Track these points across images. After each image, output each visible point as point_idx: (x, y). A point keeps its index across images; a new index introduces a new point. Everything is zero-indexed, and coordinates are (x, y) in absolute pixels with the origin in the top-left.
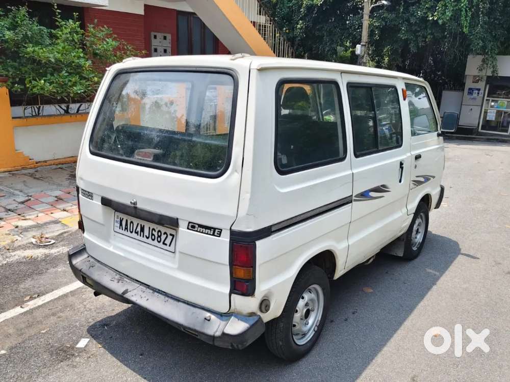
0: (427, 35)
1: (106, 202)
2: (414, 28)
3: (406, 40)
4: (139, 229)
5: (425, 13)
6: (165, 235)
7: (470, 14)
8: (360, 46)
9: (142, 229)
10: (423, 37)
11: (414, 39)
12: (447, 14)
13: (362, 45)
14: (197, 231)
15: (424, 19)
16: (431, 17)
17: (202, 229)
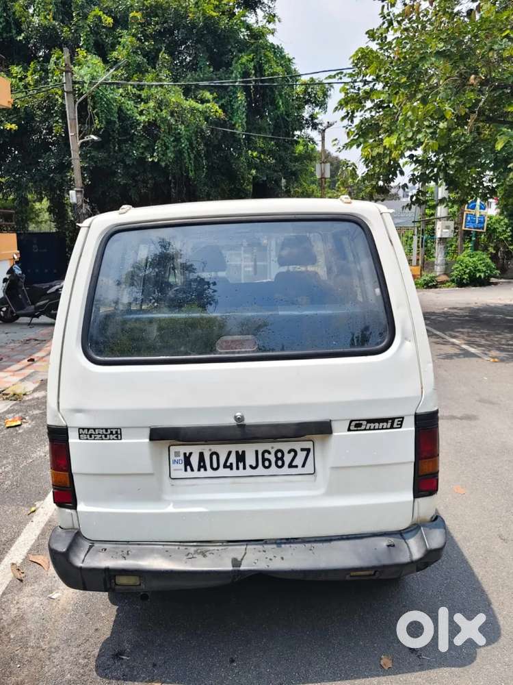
0: (148, 180)
1: (157, 435)
2: (132, 171)
3: (125, 185)
4: (233, 459)
5: (143, 153)
6: (293, 454)
7: (192, 156)
8: (74, 192)
9: (241, 458)
10: (144, 183)
11: (134, 184)
12: (169, 155)
13: (77, 191)
14: (365, 430)
15: (141, 160)
16: (151, 158)
17: (372, 425)
